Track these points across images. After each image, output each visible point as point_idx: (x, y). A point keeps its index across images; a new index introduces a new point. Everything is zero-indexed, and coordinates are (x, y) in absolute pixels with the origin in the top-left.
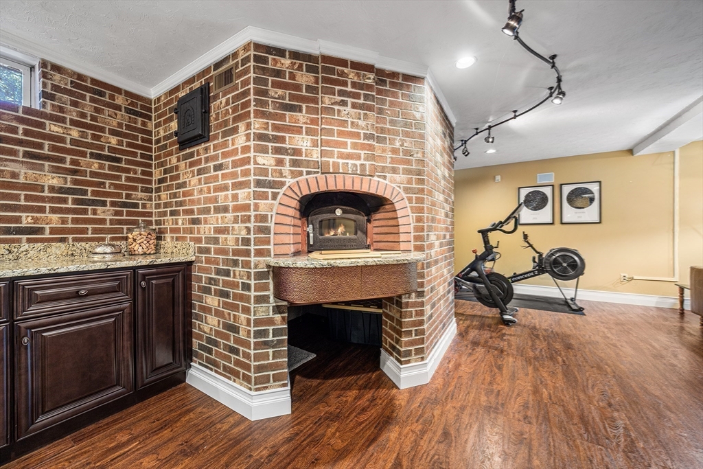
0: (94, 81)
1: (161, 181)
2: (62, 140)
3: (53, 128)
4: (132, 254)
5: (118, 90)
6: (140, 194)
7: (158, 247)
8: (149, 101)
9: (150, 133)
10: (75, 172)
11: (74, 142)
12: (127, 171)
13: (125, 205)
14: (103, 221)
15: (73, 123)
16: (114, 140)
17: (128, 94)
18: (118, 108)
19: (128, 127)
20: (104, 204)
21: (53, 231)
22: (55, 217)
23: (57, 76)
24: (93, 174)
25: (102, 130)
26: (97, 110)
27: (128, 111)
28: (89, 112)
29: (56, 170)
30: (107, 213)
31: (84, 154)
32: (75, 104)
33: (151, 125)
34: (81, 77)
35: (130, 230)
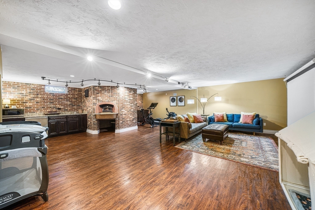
0: (74, 88)
1: (83, 102)
2: (70, 97)
3: (69, 96)
4: (79, 113)
5: (77, 88)
6: (80, 104)
7: (83, 112)
8: (81, 89)
9: (82, 94)
10: (71, 101)
11: (71, 97)
12: (78, 100)
13: (78, 106)
14: (75, 108)
15: (71, 95)
16: (76, 96)
17: (78, 88)
18: (77, 91)
19: (78, 94)
20: (75, 106)
21: (69, 110)
22: (69, 108)
23: (69, 89)
24: (74, 101)
25: (75, 95)
26: (74, 92)
27: (78, 91)
28: (73, 93)
29: (69, 101)
30: (75, 107)
31: (72, 99)
32: (71, 92)
33: (82, 93)
34: (72, 88)
35: (79, 109)
